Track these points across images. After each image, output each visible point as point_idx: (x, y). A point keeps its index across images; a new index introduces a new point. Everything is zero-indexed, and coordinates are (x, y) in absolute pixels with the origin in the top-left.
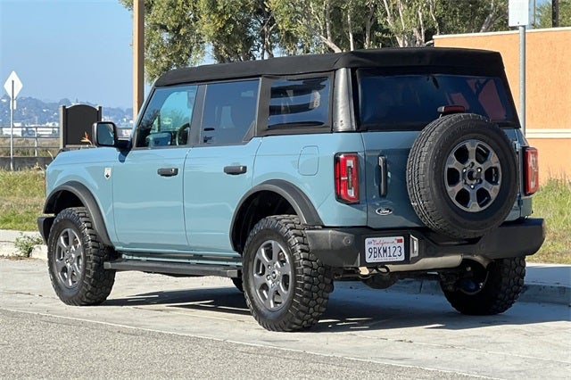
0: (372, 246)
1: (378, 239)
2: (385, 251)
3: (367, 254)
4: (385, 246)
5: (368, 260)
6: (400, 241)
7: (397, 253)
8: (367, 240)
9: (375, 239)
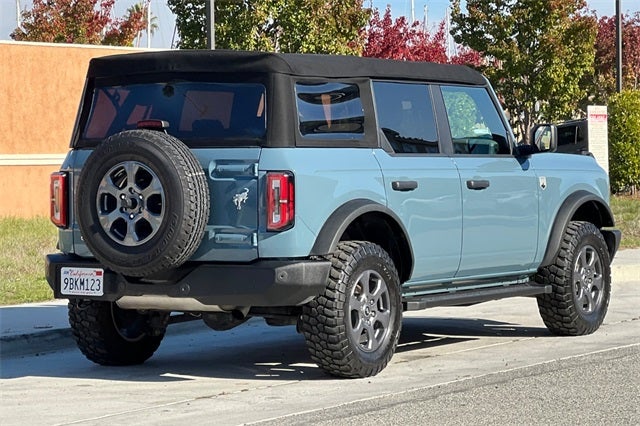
0: (69, 277)
1: (75, 270)
2: (82, 283)
3: (63, 285)
4: (82, 278)
5: (63, 292)
6: (99, 273)
7: (96, 287)
8: (63, 269)
9: (72, 269)
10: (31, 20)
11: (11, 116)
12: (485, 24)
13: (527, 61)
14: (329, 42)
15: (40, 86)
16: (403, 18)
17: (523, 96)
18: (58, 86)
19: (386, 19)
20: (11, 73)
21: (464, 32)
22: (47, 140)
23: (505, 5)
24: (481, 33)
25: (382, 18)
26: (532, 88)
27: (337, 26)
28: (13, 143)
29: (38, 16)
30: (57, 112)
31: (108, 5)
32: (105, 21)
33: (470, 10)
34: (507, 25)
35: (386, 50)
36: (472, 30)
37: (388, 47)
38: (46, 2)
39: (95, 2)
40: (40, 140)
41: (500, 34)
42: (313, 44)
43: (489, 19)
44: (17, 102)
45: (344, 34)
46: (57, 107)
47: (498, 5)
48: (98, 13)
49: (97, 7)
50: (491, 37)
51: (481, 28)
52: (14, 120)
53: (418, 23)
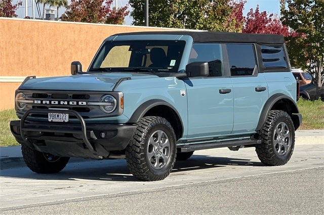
10: (70, 10)
11: (38, 57)
12: (297, 15)
13: (319, 35)
14: (210, 23)
15: (54, 43)
16: (265, 12)
17: (317, 53)
18: (63, 43)
19: (256, 13)
20: (38, 36)
21: (287, 19)
22: (57, 70)
23: (309, 6)
24: (296, 20)
25: (254, 12)
26: (321, 49)
27: (215, 15)
28: (39, 71)
29: (73, 8)
30: (62, 56)
31: (110, 3)
32: (107, 11)
33: (290, 8)
34: (309, 16)
35: (255, 28)
36: (291, 18)
37: (257, 27)
38: (78, 1)
39: (103, 1)
40: (53, 70)
41: (305, 21)
42: (202, 24)
43: (300, 13)
44: (42, 50)
45: (218, 19)
46: (62, 53)
47: (305, 6)
48: (104, 7)
49: (104, 4)
50: (300, 22)
51: (296, 17)
52: (40, 60)
53: (272, 15)
